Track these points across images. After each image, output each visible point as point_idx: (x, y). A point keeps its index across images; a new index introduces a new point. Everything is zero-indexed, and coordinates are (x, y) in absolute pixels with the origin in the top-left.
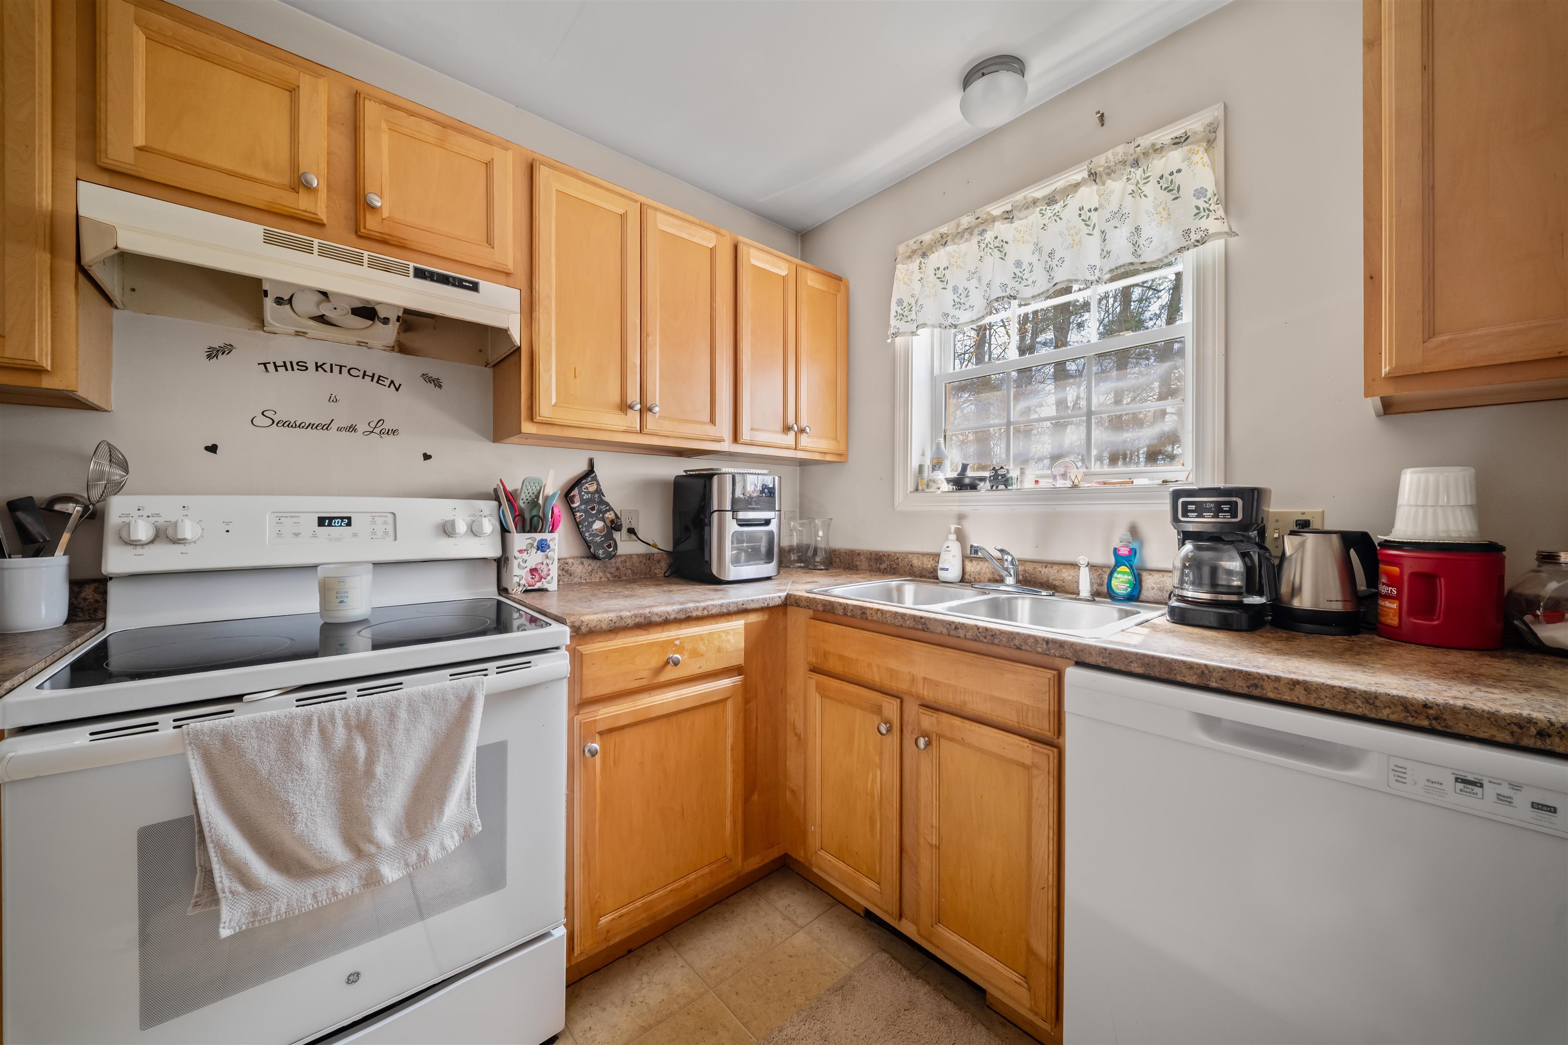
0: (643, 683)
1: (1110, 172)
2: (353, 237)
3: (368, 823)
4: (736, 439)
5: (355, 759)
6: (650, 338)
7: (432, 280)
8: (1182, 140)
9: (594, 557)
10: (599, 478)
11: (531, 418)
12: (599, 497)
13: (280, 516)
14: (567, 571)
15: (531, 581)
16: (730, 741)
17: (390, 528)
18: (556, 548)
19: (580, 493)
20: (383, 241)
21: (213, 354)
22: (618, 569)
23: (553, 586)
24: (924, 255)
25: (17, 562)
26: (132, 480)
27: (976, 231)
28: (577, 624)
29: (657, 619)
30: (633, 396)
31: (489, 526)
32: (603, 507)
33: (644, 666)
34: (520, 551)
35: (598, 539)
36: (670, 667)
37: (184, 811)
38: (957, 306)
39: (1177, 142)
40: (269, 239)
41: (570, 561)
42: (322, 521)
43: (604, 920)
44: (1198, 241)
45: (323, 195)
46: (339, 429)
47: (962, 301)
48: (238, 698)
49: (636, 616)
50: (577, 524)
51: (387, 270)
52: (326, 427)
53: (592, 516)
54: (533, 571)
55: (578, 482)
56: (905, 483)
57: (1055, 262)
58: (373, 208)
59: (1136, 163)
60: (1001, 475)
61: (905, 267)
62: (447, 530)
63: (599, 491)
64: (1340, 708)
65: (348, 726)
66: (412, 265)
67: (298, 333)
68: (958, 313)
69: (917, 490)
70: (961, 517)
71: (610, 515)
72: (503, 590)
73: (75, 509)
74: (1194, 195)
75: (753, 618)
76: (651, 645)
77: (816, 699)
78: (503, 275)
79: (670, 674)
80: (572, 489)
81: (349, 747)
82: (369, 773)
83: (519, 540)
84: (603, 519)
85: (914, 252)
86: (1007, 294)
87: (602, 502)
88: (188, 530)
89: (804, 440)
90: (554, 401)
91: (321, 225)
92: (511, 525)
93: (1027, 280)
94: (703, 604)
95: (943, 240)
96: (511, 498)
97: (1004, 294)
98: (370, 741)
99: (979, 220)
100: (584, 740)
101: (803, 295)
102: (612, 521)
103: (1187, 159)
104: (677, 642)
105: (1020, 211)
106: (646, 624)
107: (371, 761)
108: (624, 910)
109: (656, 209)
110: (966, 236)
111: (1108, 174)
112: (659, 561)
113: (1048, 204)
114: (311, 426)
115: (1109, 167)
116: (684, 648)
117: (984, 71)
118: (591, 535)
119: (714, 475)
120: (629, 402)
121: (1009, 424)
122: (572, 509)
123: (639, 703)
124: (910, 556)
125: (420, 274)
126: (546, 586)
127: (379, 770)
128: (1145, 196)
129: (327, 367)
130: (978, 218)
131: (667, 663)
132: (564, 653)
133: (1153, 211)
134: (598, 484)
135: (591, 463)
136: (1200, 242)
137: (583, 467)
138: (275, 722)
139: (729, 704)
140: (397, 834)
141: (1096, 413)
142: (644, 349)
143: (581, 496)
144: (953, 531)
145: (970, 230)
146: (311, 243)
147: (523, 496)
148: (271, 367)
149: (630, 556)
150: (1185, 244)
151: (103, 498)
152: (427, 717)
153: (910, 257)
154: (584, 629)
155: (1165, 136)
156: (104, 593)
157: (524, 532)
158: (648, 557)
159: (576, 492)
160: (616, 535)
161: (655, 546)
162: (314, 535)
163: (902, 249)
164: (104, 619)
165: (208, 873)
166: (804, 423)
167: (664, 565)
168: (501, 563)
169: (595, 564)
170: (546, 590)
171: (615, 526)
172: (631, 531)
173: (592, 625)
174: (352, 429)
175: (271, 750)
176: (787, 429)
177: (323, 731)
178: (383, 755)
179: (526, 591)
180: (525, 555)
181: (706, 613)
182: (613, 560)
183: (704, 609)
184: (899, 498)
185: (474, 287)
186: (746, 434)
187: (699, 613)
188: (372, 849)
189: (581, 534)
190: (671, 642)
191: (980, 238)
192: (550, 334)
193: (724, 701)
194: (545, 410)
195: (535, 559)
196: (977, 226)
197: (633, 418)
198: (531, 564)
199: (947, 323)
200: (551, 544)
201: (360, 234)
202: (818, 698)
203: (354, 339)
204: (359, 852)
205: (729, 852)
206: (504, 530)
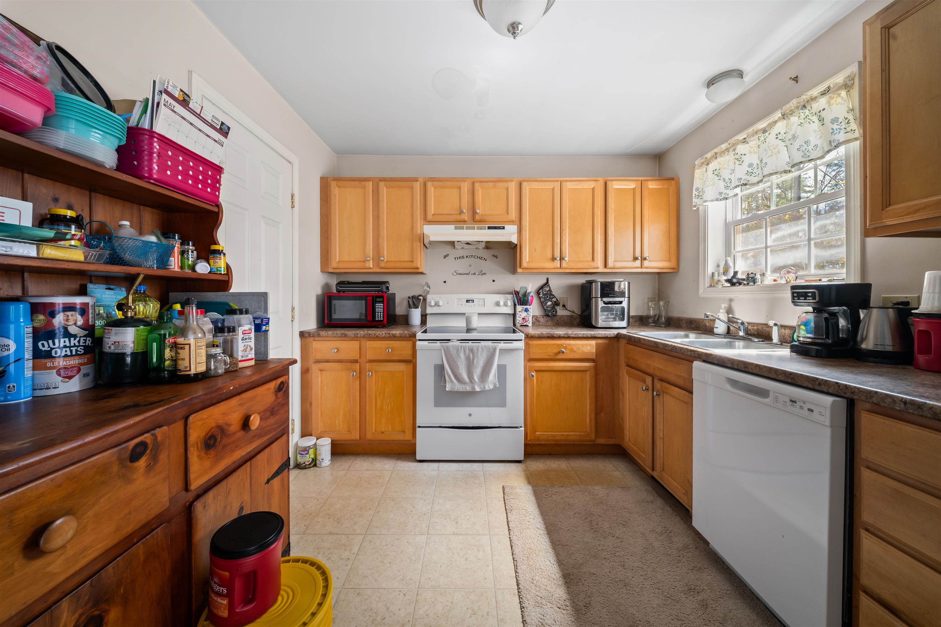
0: (551, 357)
1: (792, 113)
2: (473, 222)
3: (472, 374)
4: (606, 266)
5: (470, 358)
6: (564, 232)
7: (492, 229)
8: (826, 92)
9: (548, 316)
10: (550, 285)
11: (520, 267)
12: (550, 293)
13: (458, 299)
14: (537, 320)
15: (523, 322)
16: (588, 388)
17: (483, 303)
18: (531, 311)
19: (542, 291)
20: (480, 221)
21: (445, 257)
22: (558, 321)
23: (530, 325)
24: (708, 164)
25: (413, 310)
26: (431, 291)
27: (731, 150)
28: (527, 334)
29: (556, 336)
30: (557, 255)
31: (510, 303)
32: (552, 297)
33: (551, 352)
34: (519, 312)
35: (549, 309)
36: (561, 354)
37: (440, 363)
38: (727, 188)
39: (823, 94)
40: (456, 228)
41: (539, 317)
42: (467, 301)
43: (537, 433)
44: (835, 146)
45: (466, 214)
46: (472, 274)
47: (728, 186)
48: (449, 340)
49: (548, 334)
50: (542, 303)
51: (481, 229)
52: (468, 274)
53: (547, 300)
54: (523, 319)
55: (542, 287)
56: (704, 282)
57: (763, 165)
58: (477, 213)
59: (804, 106)
60: (751, 277)
61: (700, 170)
62: (498, 304)
63: (550, 290)
64: (768, 375)
65: (469, 350)
66: (487, 226)
67: (462, 248)
68: (728, 192)
69: (711, 286)
70: (731, 300)
71: (554, 300)
72: (514, 325)
73: (421, 298)
74: (831, 122)
75: (600, 341)
76: (554, 345)
77: (627, 378)
78: (511, 222)
79: (560, 356)
80: (540, 290)
81: (469, 355)
82: (473, 362)
83: (519, 308)
84: (551, 301)
85: (703, 163)
86: (741, 183)
87: (551, 294)
88: (441, 304)
89: (646, 263)
90: (528, 260)
91: (465, 221)
92: (517, 304)
93: (755, 173)
94: (575, 333)
95: (715, 156)
96: (517, 293)
97: (739, 184)
98: (473, 354)
99: (730, 145)
100: (530, 371)
101: (645, 194)
102: (555, 302)
103: (829, 103)
104: (564, 345)
105: (750, 138)
106: (552, 337)
107: (473, 359)
108: (545, 433)
109: (566, 181)
110: (726, 153)
111: (791, 114)
112: (576, 319)
113: (763, 133)
114: (465, 274)
115: (791, 110)
116: (567, 348)
117: (713, 83)
118: (546, 307)
119: (592, 283)
120: (555, 257)
121: (766, 247)
122: (540, 297)
123: (549, 364)
124: (705, 321)
125: (489, 228)
126: (528, 324)
127: (475, 362)
128: (814, 122)
129: (469, 257)
130: (729, 144)
131: (560, 352)
132: (523, 341)
133: (818, 130)
134: (550, 288)
135: (548, 279)
136: (836, 147)
137: (545, 281)
138: (455, 346)
139: (588, 373)
140: (479, 379)
141: (813, 239)
142: (561, 236)
143: (543, 293)
144: (723, 307)
145: (727, 150)
146: (464, 226)
147: (520, 293)
148: (456, 258)
149: (563, 316)
150: (830, 148)
151: (426, 295)
152: (485, 351)
153: (701, 166)
154: (529, 336)
155: (815, 92)
156: (426, 318)
157: (521, 305)
158: (571, 317)
159: (541, 291)
160: (558, 308)
161: (574, 312)
162: (465, 305)
163: (697, 162)
164: (426, 324)
165: (445, 377)
166: (646, 255)
167: (578, 320)
168: (514, 315)
169: (548, 318)
170: (528, 326)
171: (557, 304)
172: (564, 306)
173: (532, 335)
174: (475, 274)
175: (455, 352)
176: (635, 259)
177: (464, 350)
178: (476, 358)
179: (521, 326)
180: (521, 313)
181: (576, 336)
182: (556, 317)
183: (576, 334)
184: (701, 290)
185: (504, 228)
186: (610, 263)
187: (573, 336)
188: (474, 382)
189: (543, 307)
190: (562, 345)
191: (734, 152)
192: (526, 238)
193: (586, 371)
194: (525, 264)
195: (524, 314)
196: (731, 147)
197: (557, 263)
198: (523, 316)
199: (721, 198)
200: (530, 310)
201: (474, 221)
202: (627, 377)
203: (474, 247)
204: (471, 381)
205: (588, 431)
206: (515, 305)
